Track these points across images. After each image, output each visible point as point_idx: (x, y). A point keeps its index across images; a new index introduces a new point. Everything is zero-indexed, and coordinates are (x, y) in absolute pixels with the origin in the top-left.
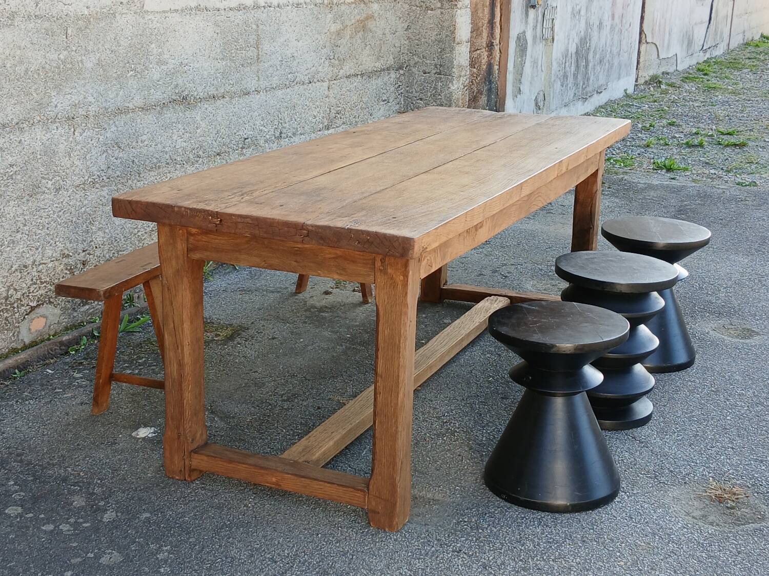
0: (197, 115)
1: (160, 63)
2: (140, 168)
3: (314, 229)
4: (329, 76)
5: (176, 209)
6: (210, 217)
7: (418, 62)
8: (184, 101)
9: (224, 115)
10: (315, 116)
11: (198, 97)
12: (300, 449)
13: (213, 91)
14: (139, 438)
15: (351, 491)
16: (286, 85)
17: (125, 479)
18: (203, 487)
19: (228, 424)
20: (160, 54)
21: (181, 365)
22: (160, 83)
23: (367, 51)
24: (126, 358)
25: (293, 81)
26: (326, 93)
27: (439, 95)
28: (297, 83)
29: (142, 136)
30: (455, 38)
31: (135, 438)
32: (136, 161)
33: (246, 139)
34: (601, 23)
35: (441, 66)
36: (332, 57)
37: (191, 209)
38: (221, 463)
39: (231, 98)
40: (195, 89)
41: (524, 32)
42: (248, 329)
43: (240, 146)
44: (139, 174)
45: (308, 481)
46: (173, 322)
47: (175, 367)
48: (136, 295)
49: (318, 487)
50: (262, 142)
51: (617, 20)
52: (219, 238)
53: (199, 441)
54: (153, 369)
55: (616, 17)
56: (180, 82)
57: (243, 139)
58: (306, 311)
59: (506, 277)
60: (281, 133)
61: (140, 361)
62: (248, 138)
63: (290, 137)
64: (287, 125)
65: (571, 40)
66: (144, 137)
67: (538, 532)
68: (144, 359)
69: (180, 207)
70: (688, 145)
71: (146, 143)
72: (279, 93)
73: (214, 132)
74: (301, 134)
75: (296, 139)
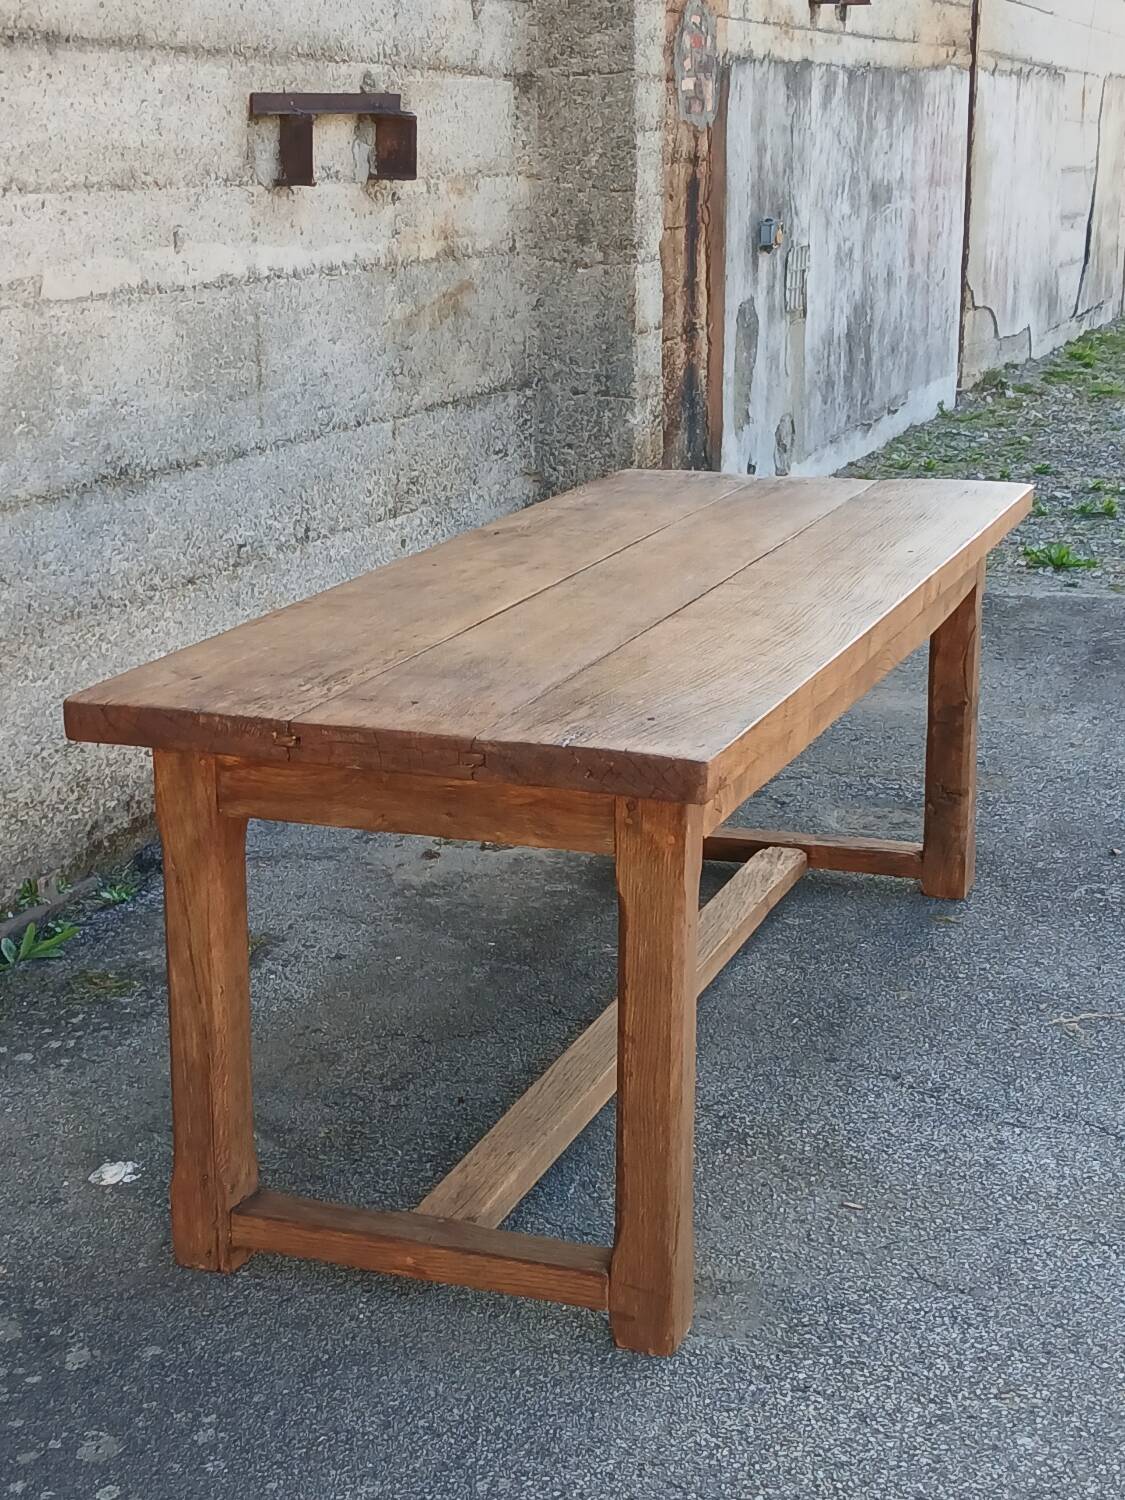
0: (147, 503)
1: (77, 402)
2: (44, 619)
3: (494, 750)
4: (394, 410)
5: (202, 720)
6: (275, 734)
7: (562, 371)
8: (123, 477)
9: (199, 501)
10: (369, 491)
11: (148, 468)
12: (453, 1193)
13: (175, 454)
14: (108, 1186)
15: (574, 1277)
16: (313, 432)
17: (93, 1276)
18: (258, 1284)
19: (283, 1145)
20: (76, 385)
21: (206, 1034)
22: (77, 444)
23: (463, 355)
24: (43, 1015)
25: (328, 425)
26: (390, 442)
27: (607, 436)
28: (334, 428)
29: (44, 553)
30: (634, 321)
31: (96, 1186)
32: (36, 605)
33: (241, 546)
34: (890, 274)
35: (608, 378)
36: (397, 372)
37: (235, 719)
38: (294, 1231)
39: (212, 465)
40: (142, 452)
41: (752, 299)
42: (284, 940)
43: (232, 562)
44: (42, 631)
45: (483, 1261)
46: (190, 947)
47: (195, 1039)
48: (42, 880)
49: (504, 1271)
50: (272, 551)
51: (919, 267)
52: (287, 772)
53: (245, 1190)
54: (103, 1037)
55: (918, 260)
56: (114, 440)
57: (236, 547)
58: (395, 895)
59: (783, 803)
60: (307, 530)
61: (74, 1021)
62: (245, 545)
63: (325, 536)
64: (318, 514)
65: (837, 311)
66: (49, 557)
67: (954, 1339)
68: (81, 1016)
69: (210, 715)
70: (1085, 514)
71: (53, 567)
72: (302, 449)
73: (182, 537)
74: (345, 529)
75: (337, 539)
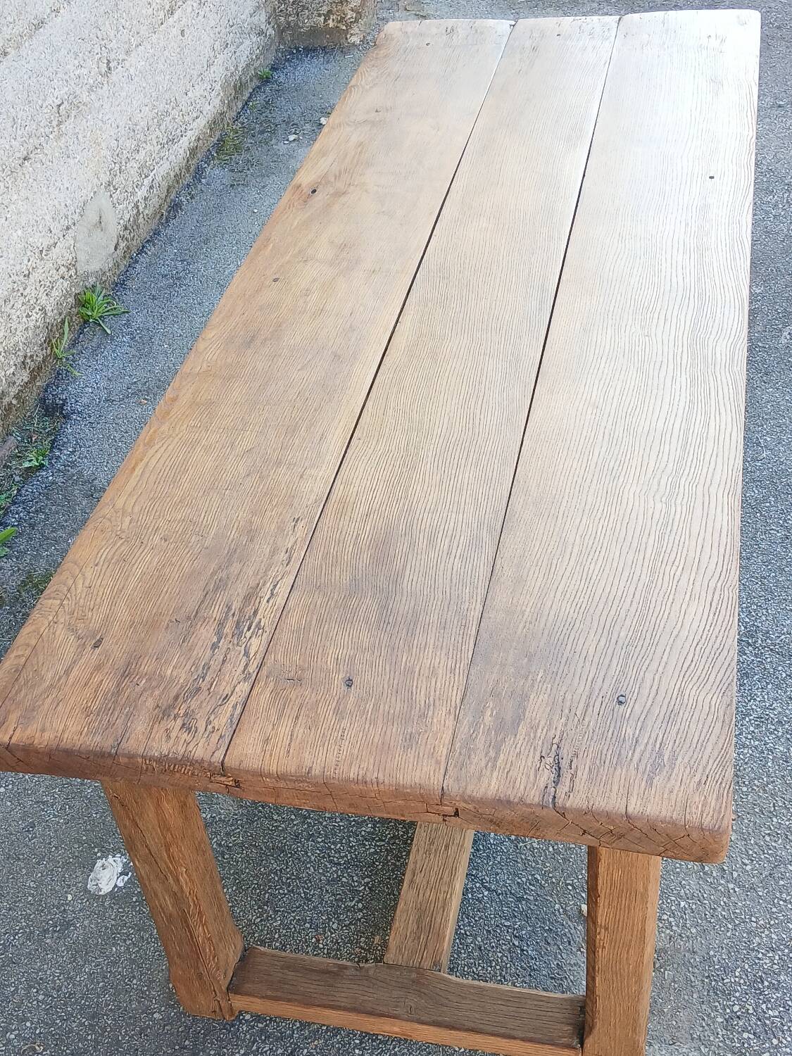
3: (469, 807)
5: (123, 760)
12: (412, 921)
14: (106, 896)
15: (550, 1049)
21: (178, 897)
33: (59, 106)
37: (159, 760)
39: (18, 47)
43: (55, 123)
45: (464, 1034)
49: (484, 1041)
50: (84, 97)
53: (234, 961)
57: (55, 109)
60: (108, 63)
62: (62, 103)
63: (123, 60)
64: (113, 45)
73: (10, 124)
74: (137, 46)
75: (132, 59)
